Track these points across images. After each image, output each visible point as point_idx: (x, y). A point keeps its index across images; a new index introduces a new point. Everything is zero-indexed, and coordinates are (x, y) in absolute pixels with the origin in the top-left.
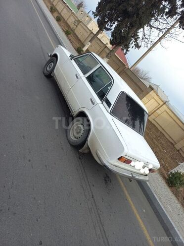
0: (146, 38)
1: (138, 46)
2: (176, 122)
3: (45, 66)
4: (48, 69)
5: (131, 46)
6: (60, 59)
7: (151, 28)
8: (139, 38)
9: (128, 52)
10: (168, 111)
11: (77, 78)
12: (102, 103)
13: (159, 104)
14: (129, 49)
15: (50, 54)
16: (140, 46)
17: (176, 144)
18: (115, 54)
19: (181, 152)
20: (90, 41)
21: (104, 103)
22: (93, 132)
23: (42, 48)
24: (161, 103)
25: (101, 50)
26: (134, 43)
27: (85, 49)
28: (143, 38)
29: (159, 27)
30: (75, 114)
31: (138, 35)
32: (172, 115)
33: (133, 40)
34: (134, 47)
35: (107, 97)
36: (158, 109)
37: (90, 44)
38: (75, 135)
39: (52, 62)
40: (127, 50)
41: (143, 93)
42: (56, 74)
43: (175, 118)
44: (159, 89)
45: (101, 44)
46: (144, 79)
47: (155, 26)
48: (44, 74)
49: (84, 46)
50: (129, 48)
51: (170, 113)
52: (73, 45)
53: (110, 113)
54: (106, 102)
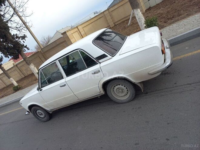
0: (20, 27)
1: (24, 37)
2: (93, 22)
3: (38, 119)
4: (42, 116)
5: (23, 43)
6: (36, 102)
7: (11, 21)
8: (16, 34)
9: (27, 47)
10: (83, 26)
11: (65, 85)
12: (100, 63)
13: (77, 31)
14: (25, 45)
15: (27, 113)
16: (24, 35)
17: (110, 26)
18: (28, 57)
19: (116, 24)
20: (9, 78)
21: (100, 61)
22: (128, 76)
23: (13, 122)
24: (76, 29)
25: (18, 71)
26: (20, 40)
27: (16, 84)
28: (19, 30)
29: (11, 15)
30: (103, 92)
31: (14, 35)
32: (87, 23)
33: (17, 40)
34: (24, 40)
35: (95, 57)
36: (80, 33)
37: (11, 79)
38: (123, 95)
39: (36, 111)
40: (26, 47)
41: (67, 41)
42: (52, 108)
43: (90, 22)
44: (59, 31)
45: (12, 70)
46: (49, 41)
47: (10, 18)
48: (47, 121)
49: (12, 84)
50: (23, 45)
51: (85, 25)
52: (10, 94)
53: (113, 57)
54: (100, 59)
